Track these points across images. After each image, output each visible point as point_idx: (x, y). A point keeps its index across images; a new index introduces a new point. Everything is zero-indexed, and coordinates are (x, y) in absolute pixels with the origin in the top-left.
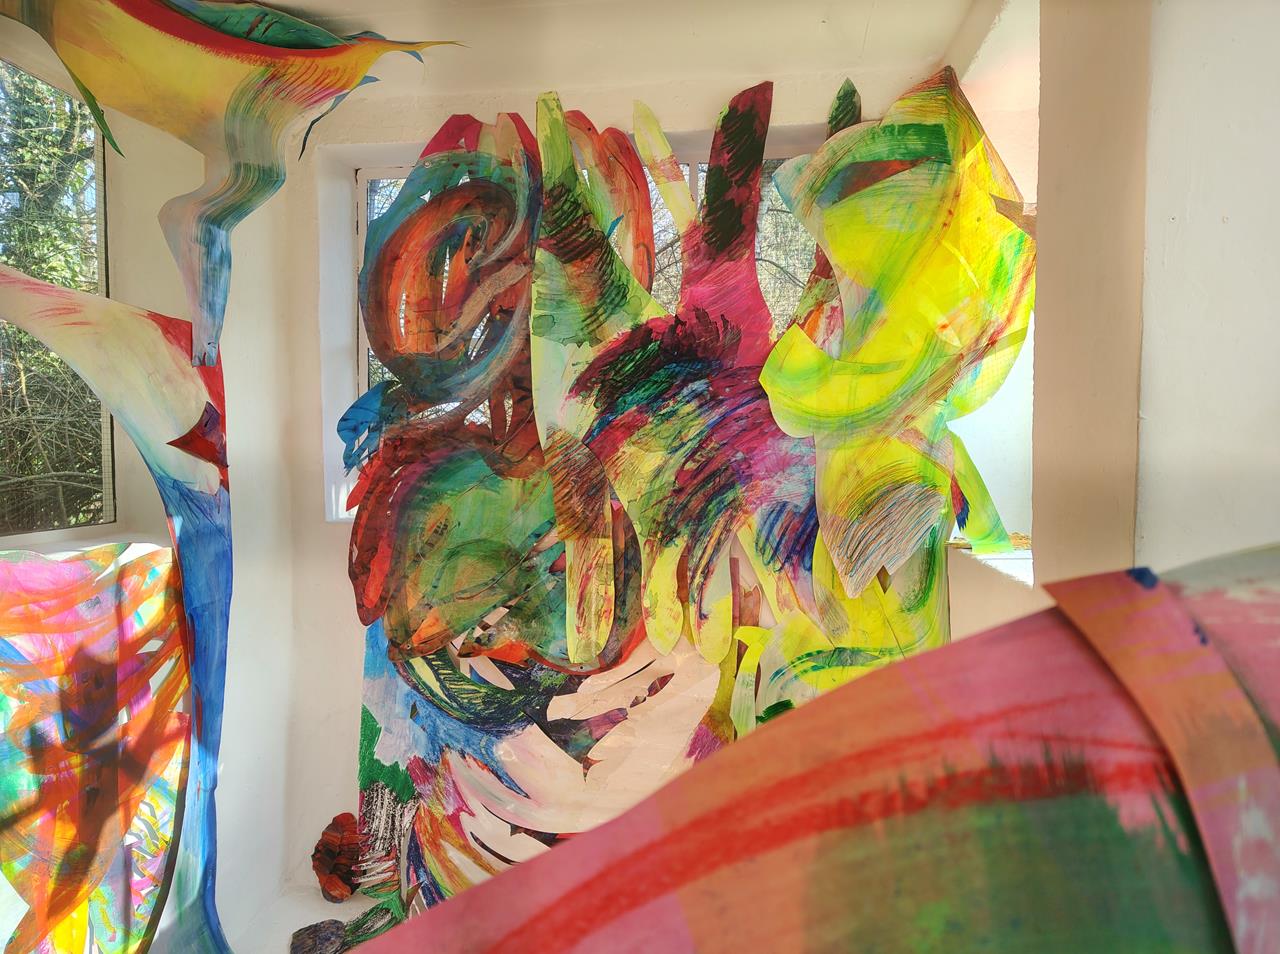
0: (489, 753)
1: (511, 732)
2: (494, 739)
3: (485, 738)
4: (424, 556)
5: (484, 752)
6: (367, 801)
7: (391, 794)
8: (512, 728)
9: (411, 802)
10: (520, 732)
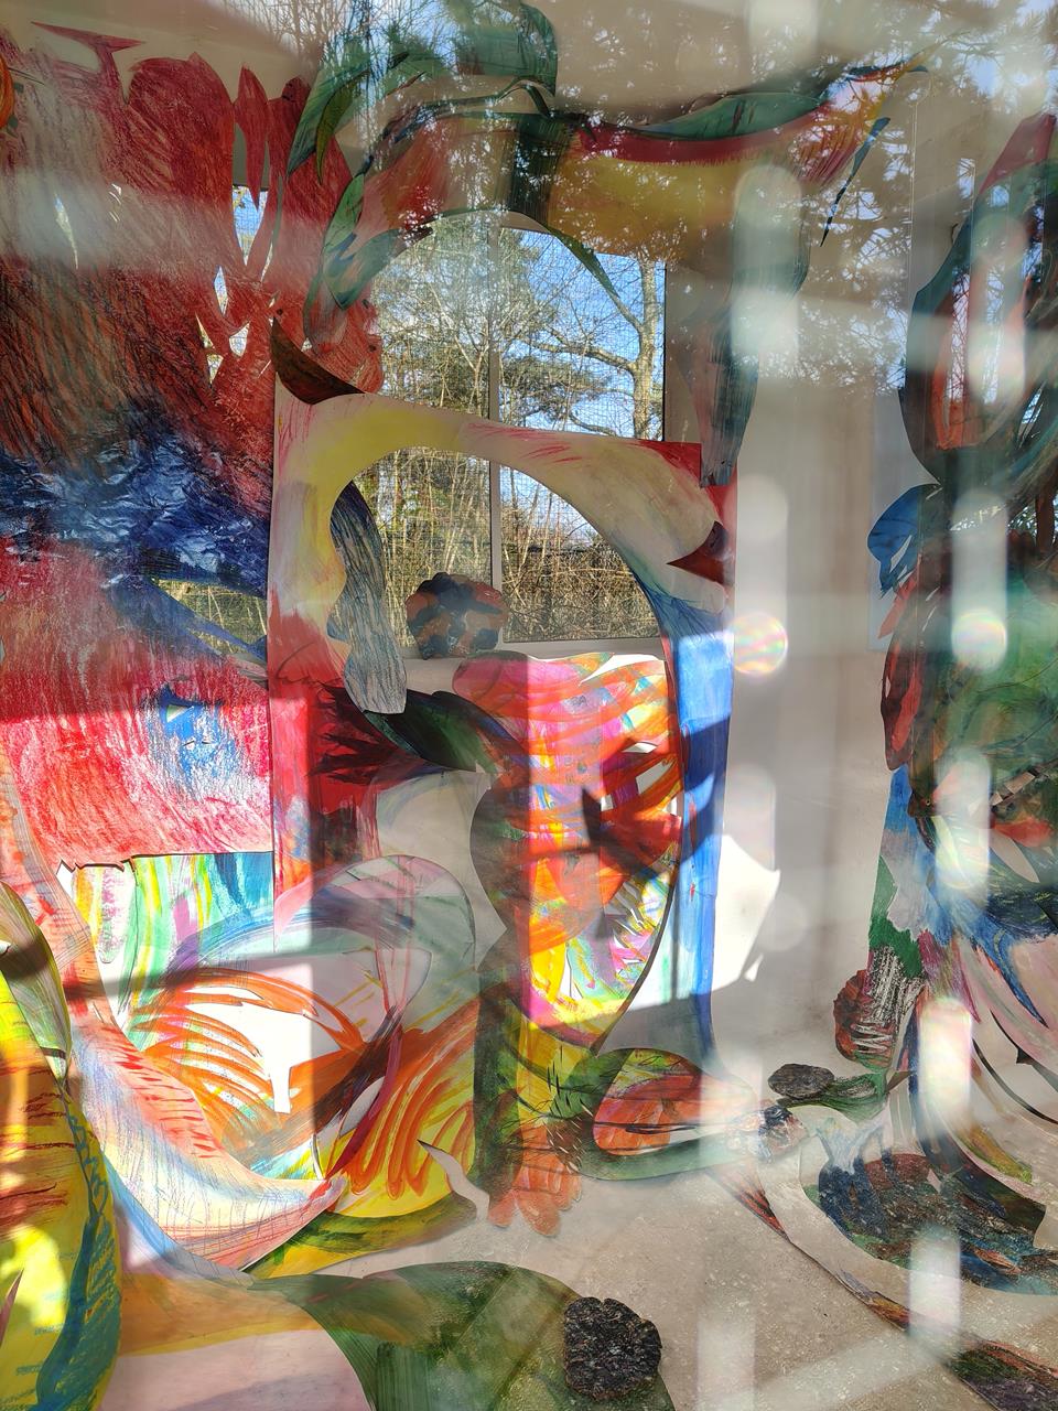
0: (1002, 951)
1: (1030, 935)
2: (1010, 937)
3: (1000, 933)
4: (953, 697)
5: (997, 949)
6: (875, 962)
7: (899, 964)
8: (1033, 930)
9: (916, 981)
10: (1041, 939)
